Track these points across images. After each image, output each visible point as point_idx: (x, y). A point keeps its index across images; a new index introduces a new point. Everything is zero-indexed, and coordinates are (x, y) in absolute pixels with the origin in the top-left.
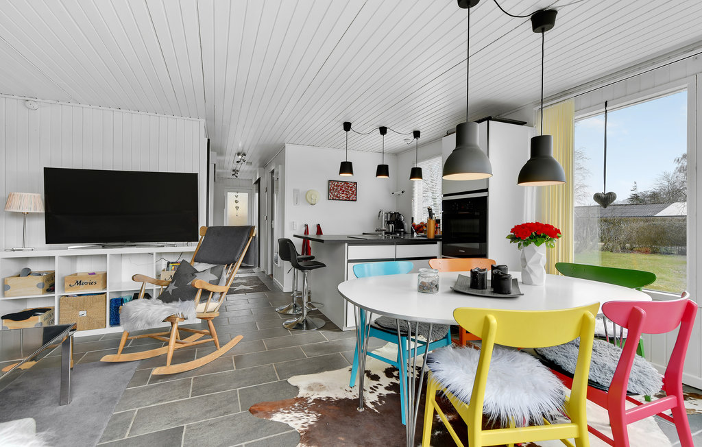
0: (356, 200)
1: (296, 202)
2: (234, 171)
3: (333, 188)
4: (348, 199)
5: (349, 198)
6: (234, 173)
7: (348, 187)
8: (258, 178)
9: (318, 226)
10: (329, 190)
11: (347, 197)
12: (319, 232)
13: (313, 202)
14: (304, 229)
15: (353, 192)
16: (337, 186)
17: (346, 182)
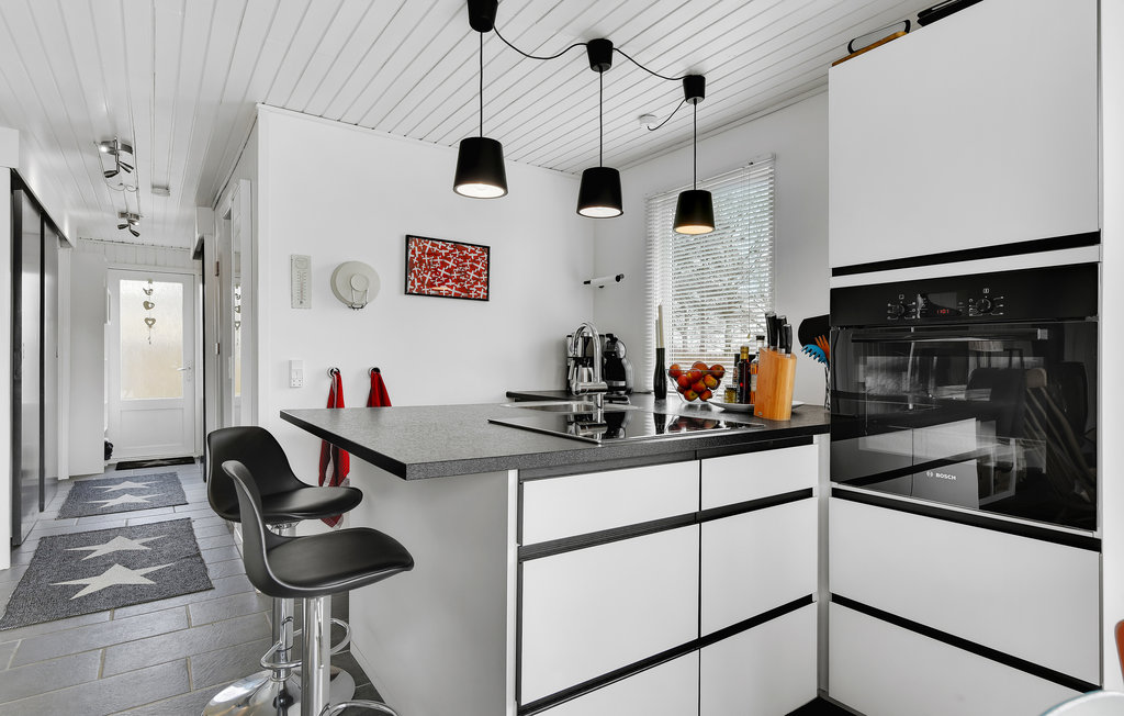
0: (486, 299)
1: (301, 298)
2: (123, 215)
3: (421, 261)
4: (464, 294)
5: (467, 291)
6: (124, 221)
7: (466, 258)
8: (197, 237)
9: (375, 375)
10: (409, 266)
11: (462, 289)
12: (378, 396)
13: (356, 301)
14: (327, 384)
15: (479, 274)
16: (429, 254)
17: (457, 245)
